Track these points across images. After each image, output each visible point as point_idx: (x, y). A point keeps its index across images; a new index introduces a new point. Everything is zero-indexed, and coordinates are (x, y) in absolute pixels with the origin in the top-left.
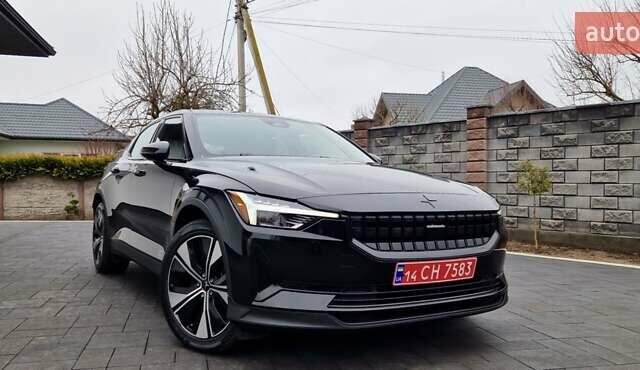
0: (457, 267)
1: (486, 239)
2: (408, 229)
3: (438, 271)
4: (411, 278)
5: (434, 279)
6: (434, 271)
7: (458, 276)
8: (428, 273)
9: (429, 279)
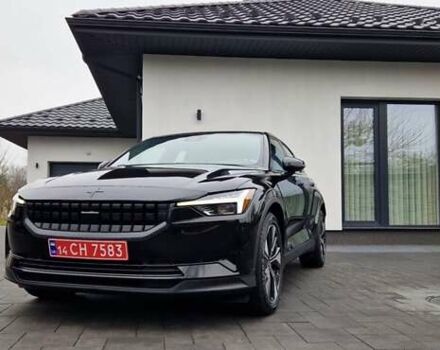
0: (106, 248)
1: (147, 227)
2: (65, 214)
3: (85, 249)
4: (62, 253)
5: (83, 255)
6: (81, 249)
7: (107, 256)
8: (76, 249)
9: (78, 255)
